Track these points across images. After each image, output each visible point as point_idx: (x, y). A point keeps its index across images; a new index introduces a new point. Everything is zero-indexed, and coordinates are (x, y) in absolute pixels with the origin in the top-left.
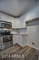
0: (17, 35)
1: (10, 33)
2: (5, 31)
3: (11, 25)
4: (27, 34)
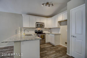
0: (49, 34)
2: (39, 30)
3: (44, 25)
4: (60, 33)
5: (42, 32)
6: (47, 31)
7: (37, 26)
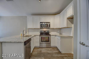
1: (49, 34)
2: (44, 31)
5: (49, 33)
6: (56, 32)
7: (41, 27)
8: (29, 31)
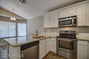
2: (66, 32)
5: (75, 34)
7: (60, 25)
8: (46, 31)
